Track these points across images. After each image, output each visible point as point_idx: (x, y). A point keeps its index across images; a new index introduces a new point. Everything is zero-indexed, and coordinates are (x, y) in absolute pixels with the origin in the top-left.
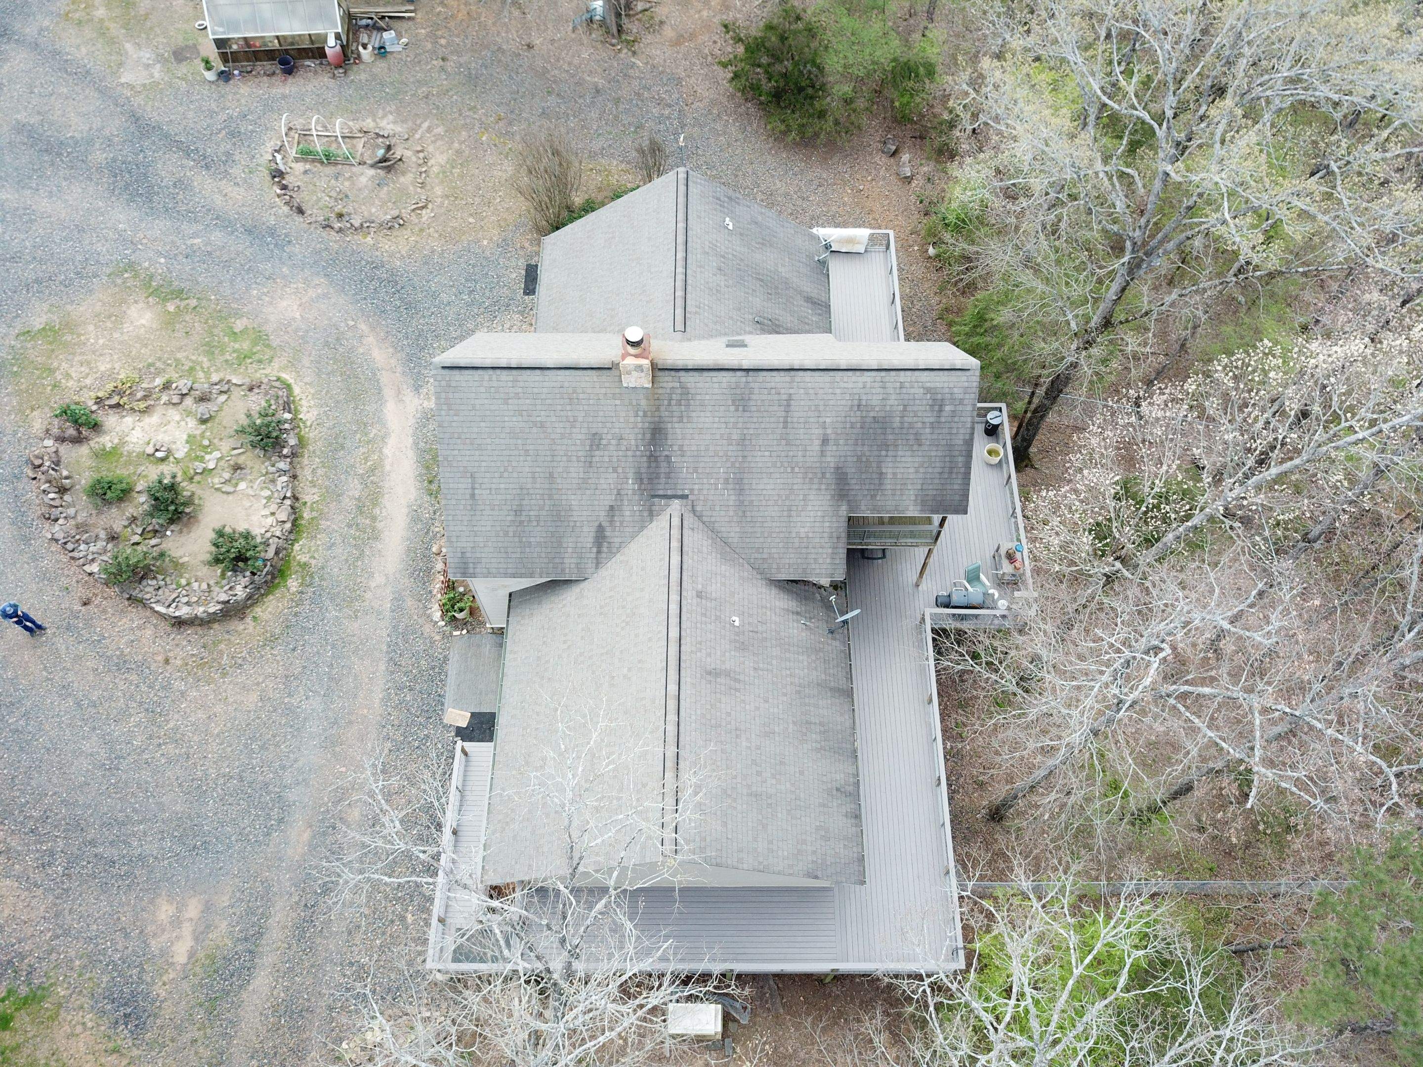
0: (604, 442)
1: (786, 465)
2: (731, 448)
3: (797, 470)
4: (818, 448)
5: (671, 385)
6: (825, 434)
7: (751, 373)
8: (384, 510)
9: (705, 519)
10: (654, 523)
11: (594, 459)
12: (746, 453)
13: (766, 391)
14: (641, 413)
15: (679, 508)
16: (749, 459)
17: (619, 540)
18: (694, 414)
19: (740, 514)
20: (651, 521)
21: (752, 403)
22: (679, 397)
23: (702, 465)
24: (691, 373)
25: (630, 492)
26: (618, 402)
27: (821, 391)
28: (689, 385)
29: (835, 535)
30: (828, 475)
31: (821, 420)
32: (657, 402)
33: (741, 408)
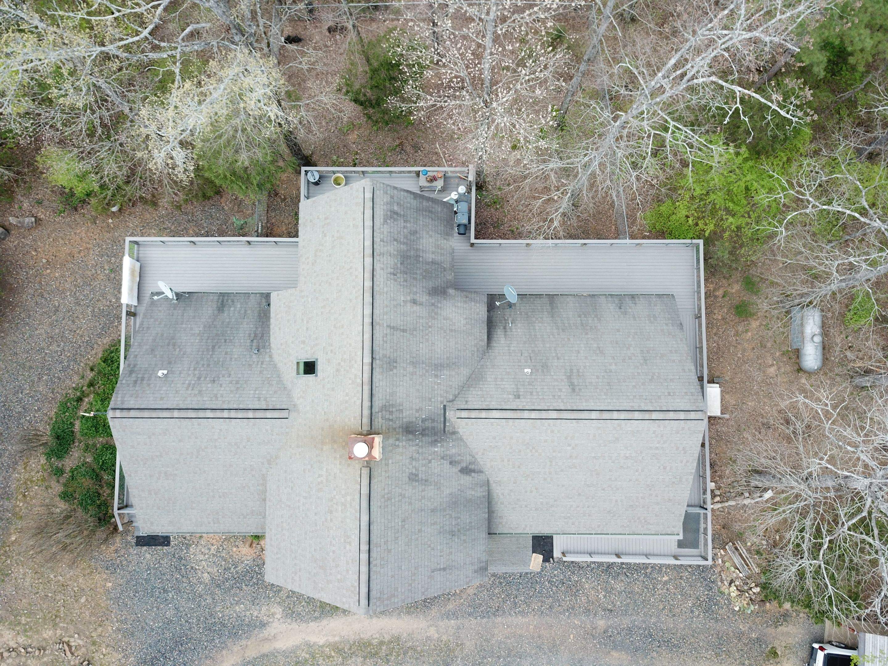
0: (414, 471)
1: (427, 331)
2: (418, 373)
3: (430, 324)
4: (418, 307)
5: (380, 420)
6: (410, 302)
7: (374, 356)
8: (374, 636)
9: (457, 393)
10: (459, 430)
11: (424, 478)
12: (421, 362)
13: (385, 345)
14: (397, 443)
15: (452, 412)
16: (424, 359)
17: (468, 456)
18: (398, 401)
19: (454, 366)
20: (458, 433)
21: (392, 356)
22: (388, 413)
23: (427, 395)
24: (373, 404)
25: (442, 449)
26: (390, 461)
27: (385, 302)
29: (465, 299)
30: (433, 301)
31: (402, 304)
32: (391, 430)
33: (395, 364)
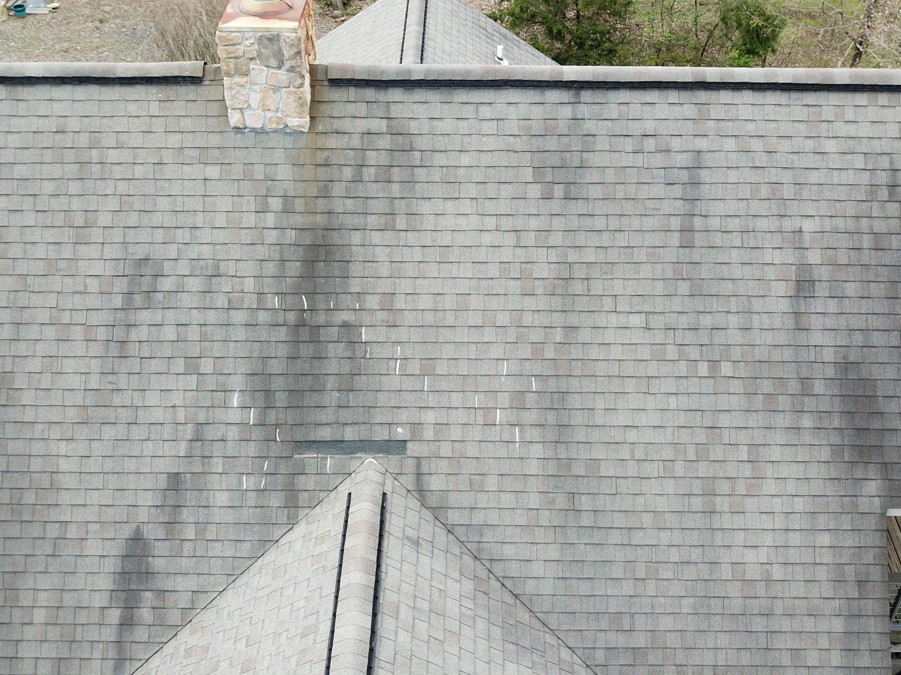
9: (454, 517)
10: (300, 529)
11: (134, 335)
12: (574, 319)
13: (629, 145)
14: (276, 203)
15: (375, 476)
16: (584, 336)
17: (190, 583)
18: (426, 207)
20: (292, 523)
22: (384, 159)
24: (420, 94)
25: (233, 433)
26: (213, 172)
28: (413, 127)
32: (322, 173)
33: (559, 191)
